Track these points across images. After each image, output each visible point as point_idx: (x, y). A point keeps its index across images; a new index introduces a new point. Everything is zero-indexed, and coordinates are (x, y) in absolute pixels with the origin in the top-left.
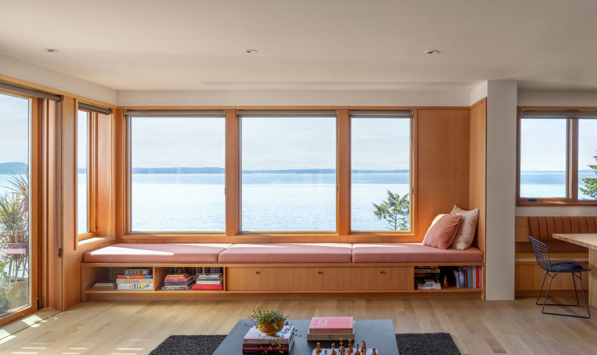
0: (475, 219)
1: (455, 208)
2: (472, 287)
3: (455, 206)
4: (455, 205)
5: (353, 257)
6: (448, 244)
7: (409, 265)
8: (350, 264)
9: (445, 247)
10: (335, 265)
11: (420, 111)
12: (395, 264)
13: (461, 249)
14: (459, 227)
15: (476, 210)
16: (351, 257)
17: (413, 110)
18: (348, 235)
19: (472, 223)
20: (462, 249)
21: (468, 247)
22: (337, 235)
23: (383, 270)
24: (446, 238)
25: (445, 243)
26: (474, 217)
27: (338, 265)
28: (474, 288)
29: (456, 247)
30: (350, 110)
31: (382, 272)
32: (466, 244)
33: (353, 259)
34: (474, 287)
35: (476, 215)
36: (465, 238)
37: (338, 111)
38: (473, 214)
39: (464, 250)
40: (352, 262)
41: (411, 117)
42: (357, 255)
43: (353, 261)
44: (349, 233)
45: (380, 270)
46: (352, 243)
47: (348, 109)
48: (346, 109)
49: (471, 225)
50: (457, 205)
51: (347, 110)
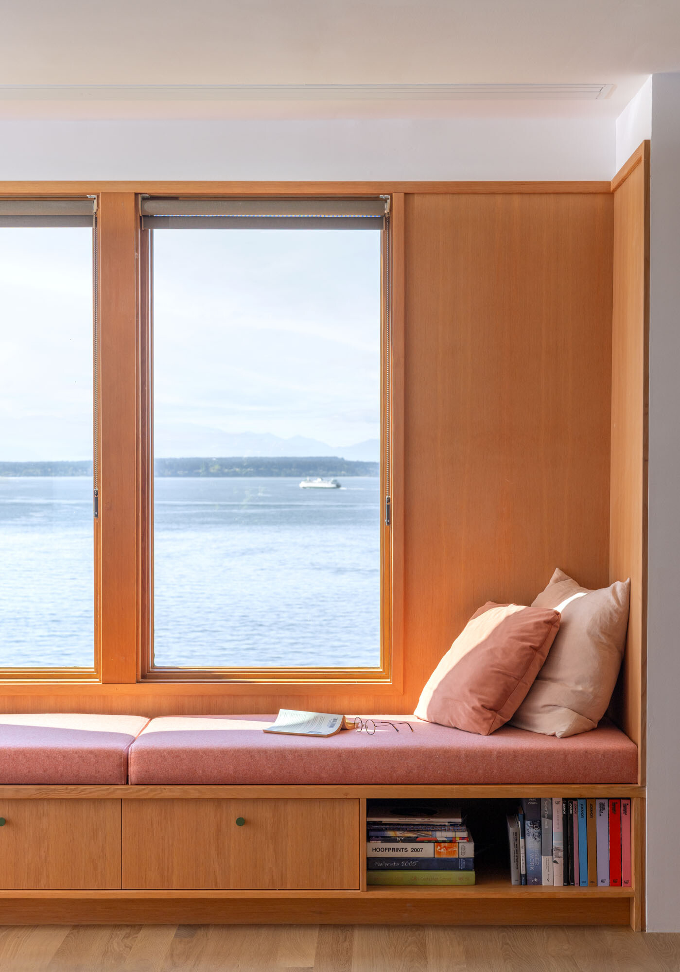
0: (616, 620)
1: (557, 581)
2: (594, 883)
3: (557, 573)
4: (557, 569)
5: (131, 762)
6: (498, 716)
7: (346, 794)
8: (120, 791)
9: (485, 726)
10: (61, 792)
11: (417, 201)
12: (292, 791)
13: (554, 735)
14: (546, 654)
15: (619, 586)
16: (125, 761)
17: (391, 195)
18: (138, 682)
19: (604, 639)
20: (558, 735)
21: (587, 727)
22: (96, 682)
23: (246, 812)
24: (491, 694)
25: (484, 711)
26: (611, 614)
27: (74, 792)
28: (600, 884)
29: (534, 726)
30: (144, 199)
31: (241, 822)
32: (576, 714)
33: (132, 769)
34: (603, 881)
35: (617, 606)
36: (574, 692)
37: (95, 201)
38: (609, 601)
39: (562, 737)
40: (127, 783)
41: (383, 222)
42: (146, 755)
43: (133, 778)
44: (143, 677)
45: (235, 812)
46: (151, 714)
47: (136, 194)
48: (129, 193)
49: (598, 644)
50: (561, 569)
51: (133, 198)
